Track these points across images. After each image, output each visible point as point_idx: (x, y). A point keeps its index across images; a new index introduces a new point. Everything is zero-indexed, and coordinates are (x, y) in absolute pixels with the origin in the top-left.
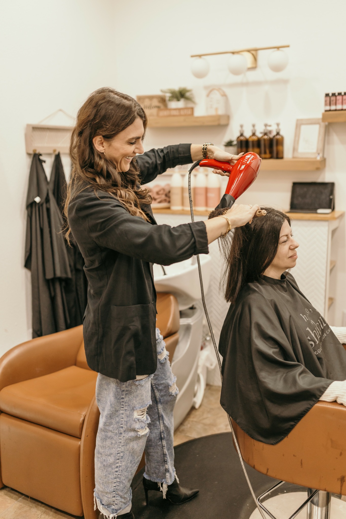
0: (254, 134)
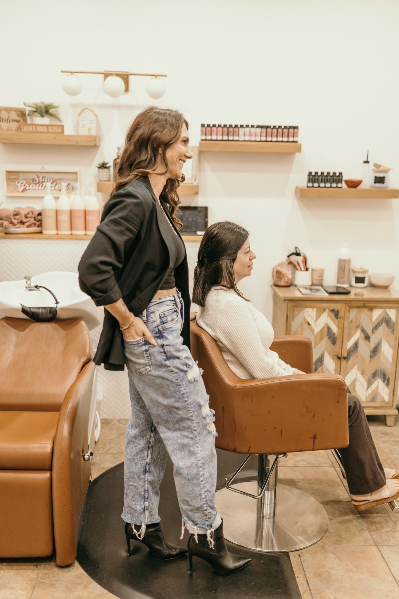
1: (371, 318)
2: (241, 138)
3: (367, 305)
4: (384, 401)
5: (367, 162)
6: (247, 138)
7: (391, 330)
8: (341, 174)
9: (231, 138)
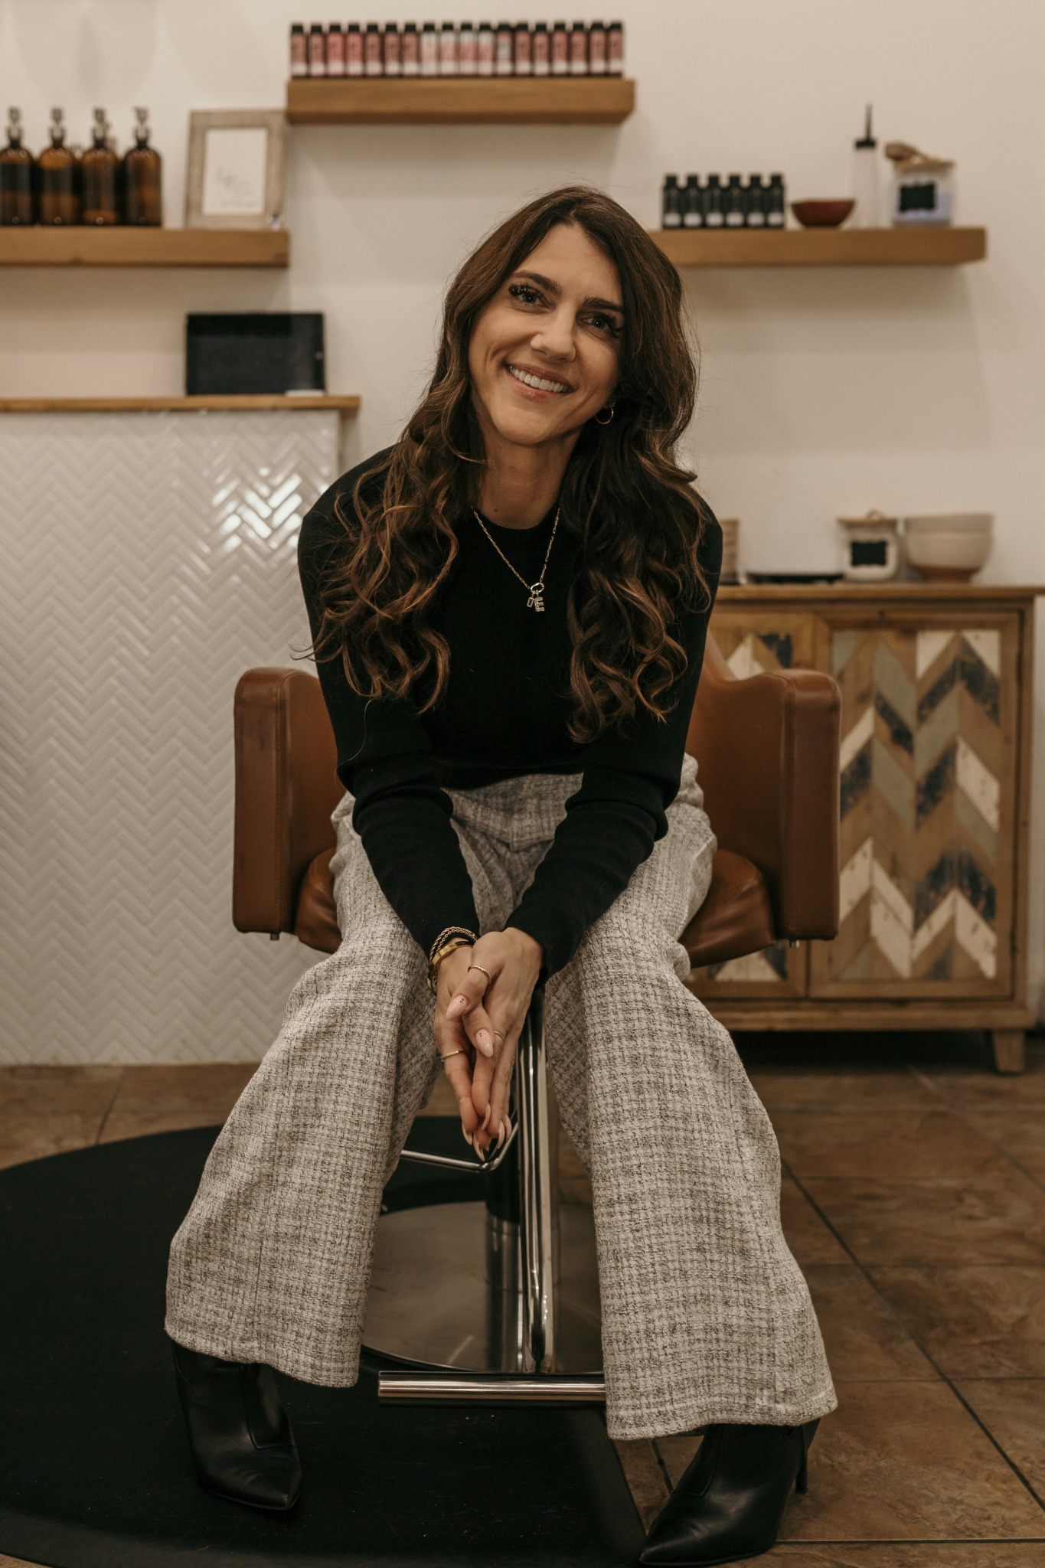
0: (57, 144)
1: (910, 664)
2: (430, 67)
3: (893, 616)
4: (980, 975)
5: (866, 143)
6: (448, 67)
7: (988, 707)
8: (777, 180)
9: (393, 68)
